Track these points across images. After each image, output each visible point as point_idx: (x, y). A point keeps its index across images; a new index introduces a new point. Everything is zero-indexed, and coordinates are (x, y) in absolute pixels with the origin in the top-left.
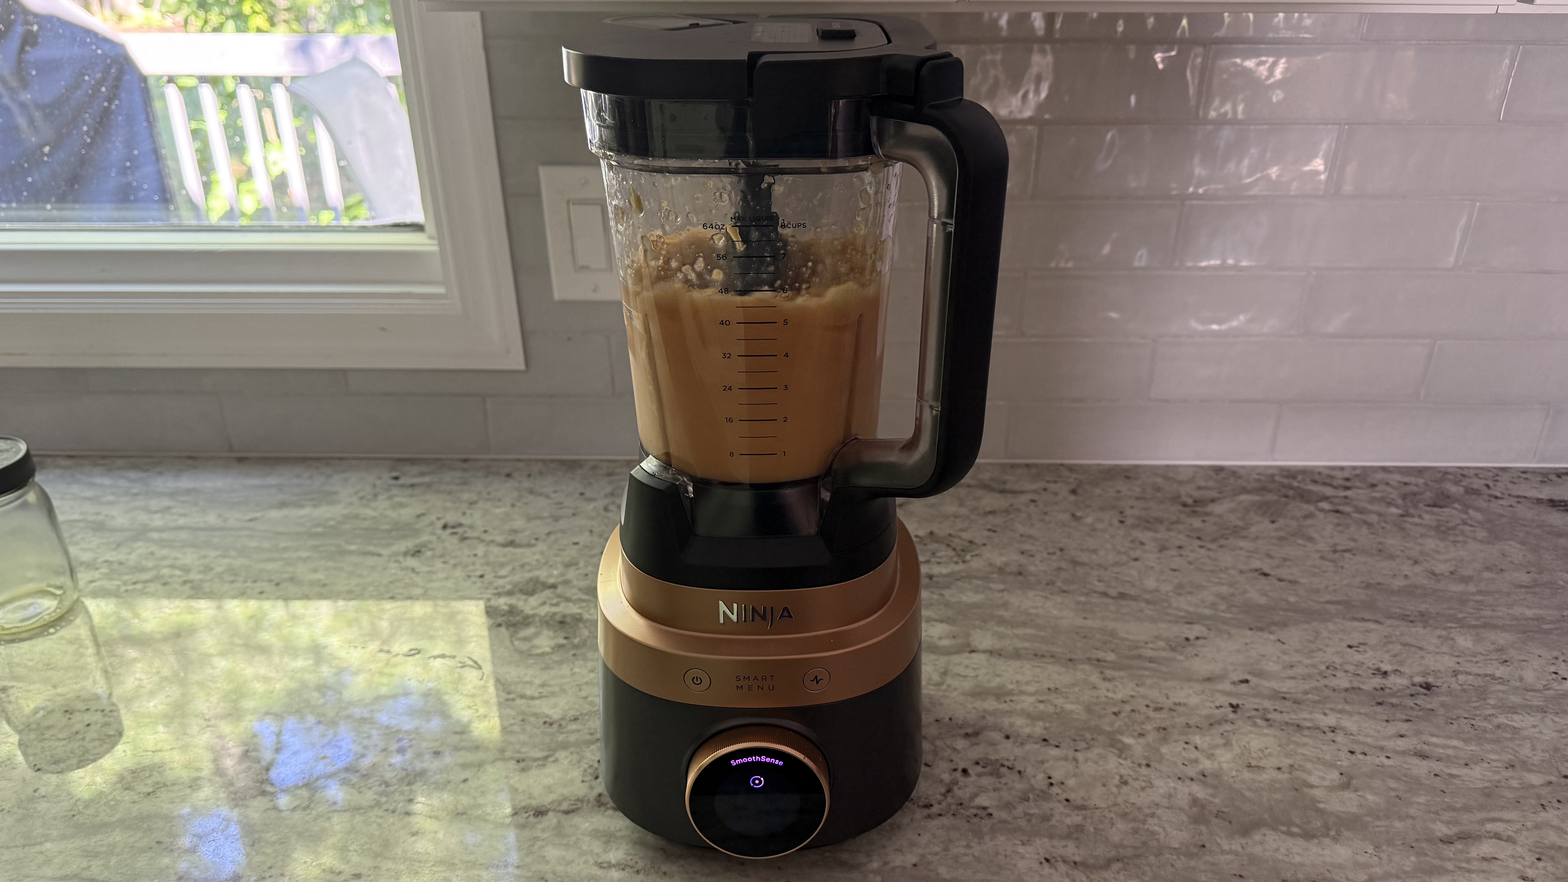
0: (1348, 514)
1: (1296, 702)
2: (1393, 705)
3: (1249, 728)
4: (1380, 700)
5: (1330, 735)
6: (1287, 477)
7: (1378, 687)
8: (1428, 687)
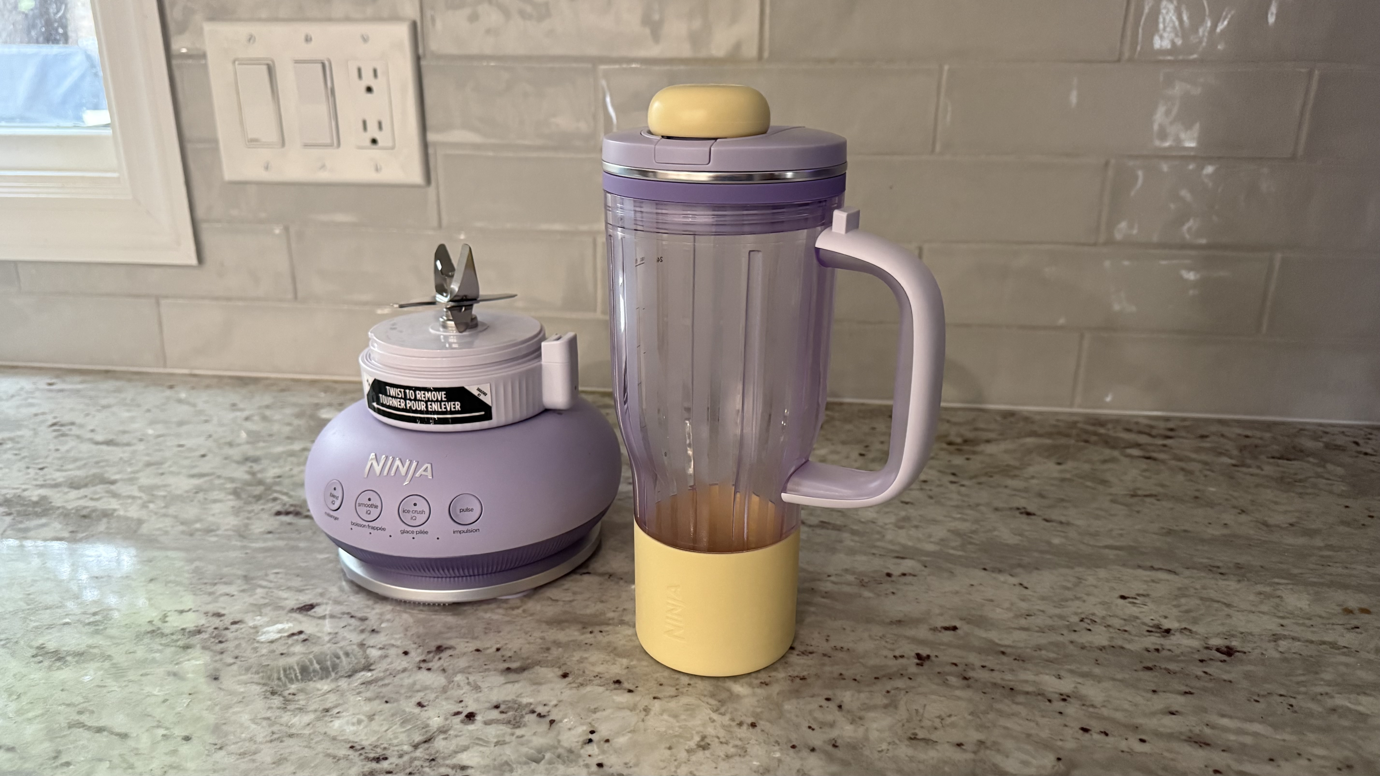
0: (1163, 462)
1: (1020, 659)
2: (1169, 671)
3: (934, 687)
4: (1150, 665)
5: (1059, 705)
6: (1094, 425)
7: (1152, 647)
8: (1229, 652)
